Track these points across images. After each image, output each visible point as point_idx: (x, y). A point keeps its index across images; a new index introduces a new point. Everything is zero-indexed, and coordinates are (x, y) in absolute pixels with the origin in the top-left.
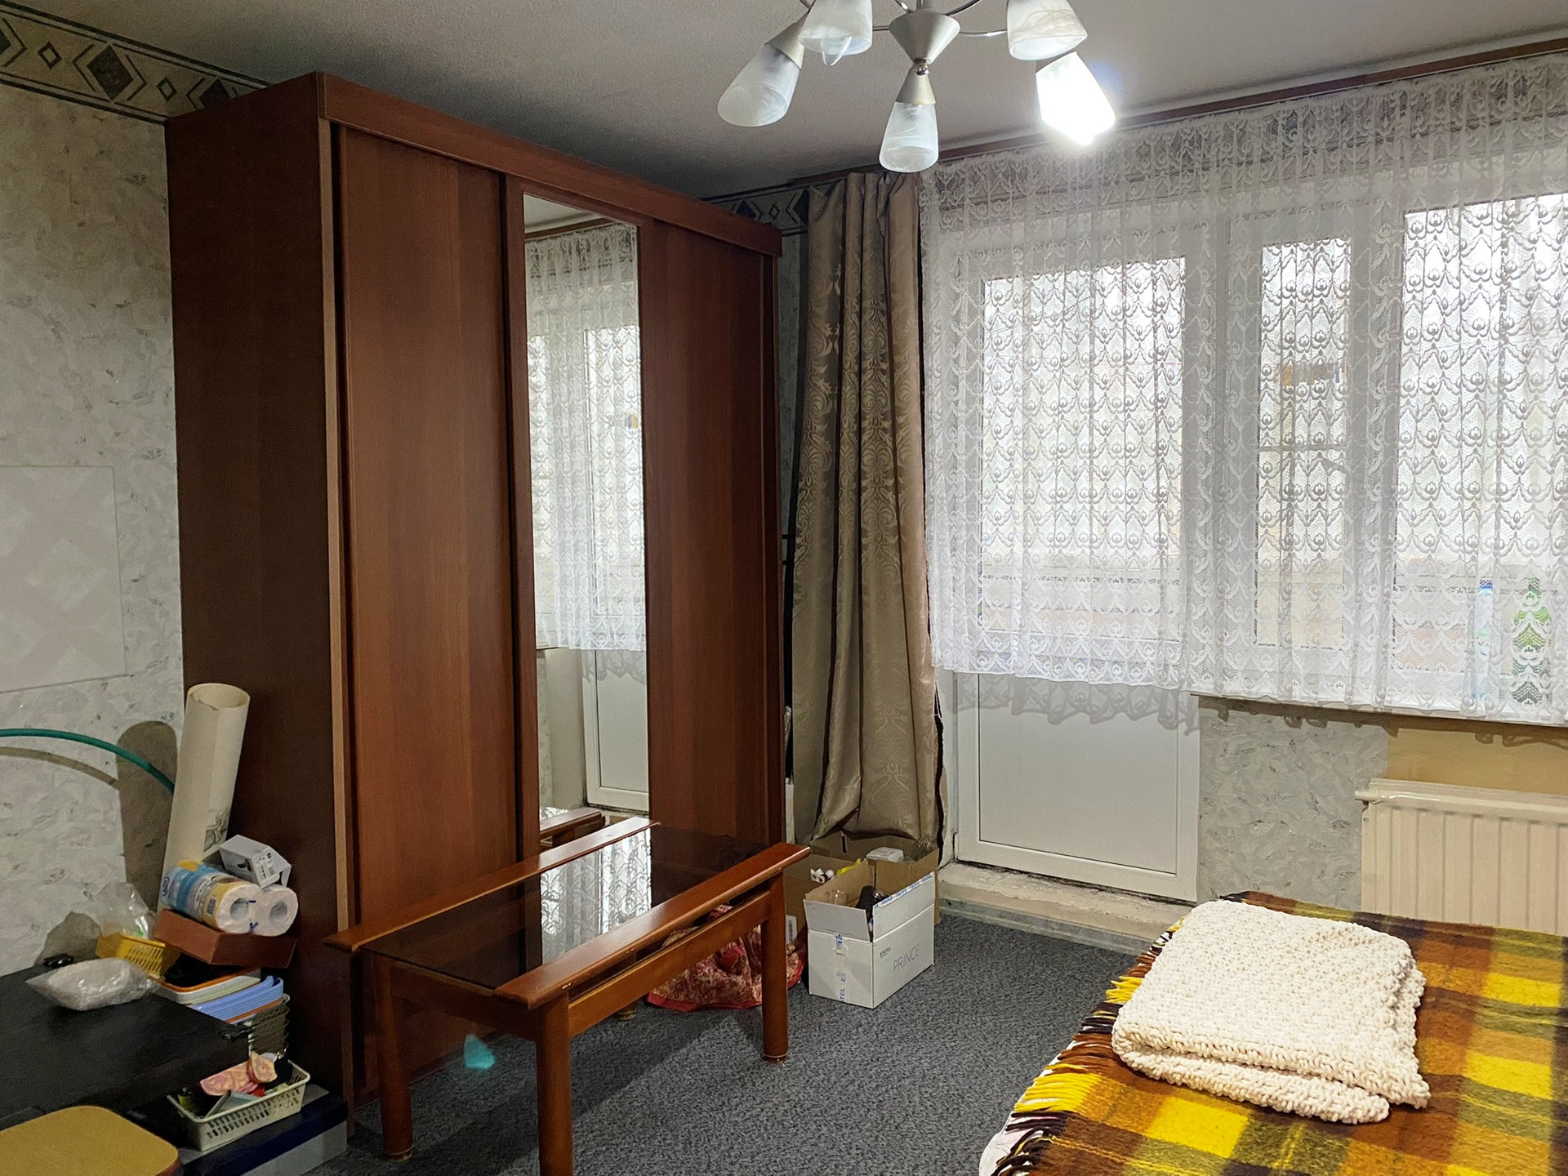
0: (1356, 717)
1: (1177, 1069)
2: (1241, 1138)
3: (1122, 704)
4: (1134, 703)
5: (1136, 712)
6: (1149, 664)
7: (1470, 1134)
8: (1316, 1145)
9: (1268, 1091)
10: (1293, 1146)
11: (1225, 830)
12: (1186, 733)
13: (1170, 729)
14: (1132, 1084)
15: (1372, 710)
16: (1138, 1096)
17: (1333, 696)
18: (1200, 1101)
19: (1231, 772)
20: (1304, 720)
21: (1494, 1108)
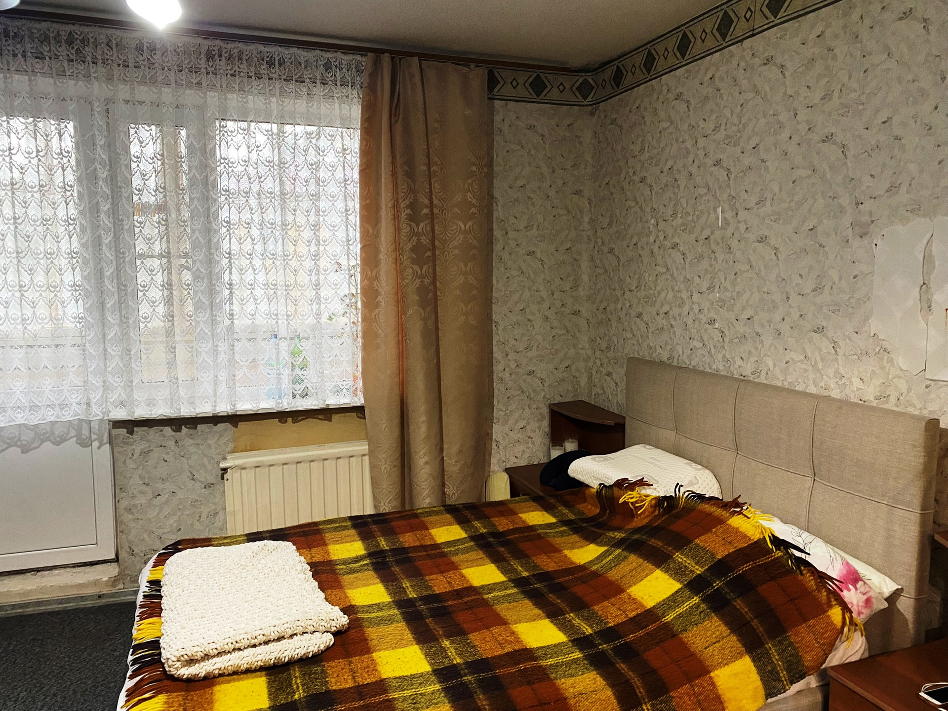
0: (215, 420)
1: (215, 667)
2: (269, 691)
3: (47, 435)
4: (57, 433)
5: (58, 439)
6: (74, 404)
7: (372, 633)
8: (310, 675)
9: (273, 656)
10: (299, 681)
11: (135, 506)
12: (99, 448)
13: (87, 446)
14: (187, 690)
15: (226, 414)
16: (195, 695)
17: (205, 409)
18: (234, 680)
19: (138, 468)
20: (183, 427)
21: (373, 615)
